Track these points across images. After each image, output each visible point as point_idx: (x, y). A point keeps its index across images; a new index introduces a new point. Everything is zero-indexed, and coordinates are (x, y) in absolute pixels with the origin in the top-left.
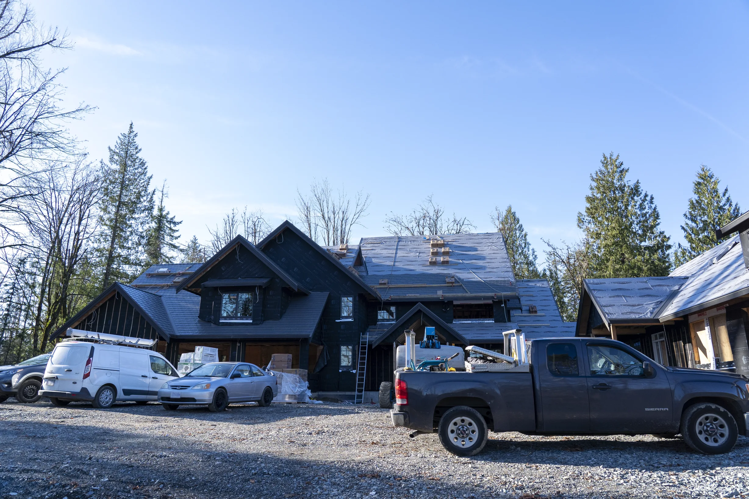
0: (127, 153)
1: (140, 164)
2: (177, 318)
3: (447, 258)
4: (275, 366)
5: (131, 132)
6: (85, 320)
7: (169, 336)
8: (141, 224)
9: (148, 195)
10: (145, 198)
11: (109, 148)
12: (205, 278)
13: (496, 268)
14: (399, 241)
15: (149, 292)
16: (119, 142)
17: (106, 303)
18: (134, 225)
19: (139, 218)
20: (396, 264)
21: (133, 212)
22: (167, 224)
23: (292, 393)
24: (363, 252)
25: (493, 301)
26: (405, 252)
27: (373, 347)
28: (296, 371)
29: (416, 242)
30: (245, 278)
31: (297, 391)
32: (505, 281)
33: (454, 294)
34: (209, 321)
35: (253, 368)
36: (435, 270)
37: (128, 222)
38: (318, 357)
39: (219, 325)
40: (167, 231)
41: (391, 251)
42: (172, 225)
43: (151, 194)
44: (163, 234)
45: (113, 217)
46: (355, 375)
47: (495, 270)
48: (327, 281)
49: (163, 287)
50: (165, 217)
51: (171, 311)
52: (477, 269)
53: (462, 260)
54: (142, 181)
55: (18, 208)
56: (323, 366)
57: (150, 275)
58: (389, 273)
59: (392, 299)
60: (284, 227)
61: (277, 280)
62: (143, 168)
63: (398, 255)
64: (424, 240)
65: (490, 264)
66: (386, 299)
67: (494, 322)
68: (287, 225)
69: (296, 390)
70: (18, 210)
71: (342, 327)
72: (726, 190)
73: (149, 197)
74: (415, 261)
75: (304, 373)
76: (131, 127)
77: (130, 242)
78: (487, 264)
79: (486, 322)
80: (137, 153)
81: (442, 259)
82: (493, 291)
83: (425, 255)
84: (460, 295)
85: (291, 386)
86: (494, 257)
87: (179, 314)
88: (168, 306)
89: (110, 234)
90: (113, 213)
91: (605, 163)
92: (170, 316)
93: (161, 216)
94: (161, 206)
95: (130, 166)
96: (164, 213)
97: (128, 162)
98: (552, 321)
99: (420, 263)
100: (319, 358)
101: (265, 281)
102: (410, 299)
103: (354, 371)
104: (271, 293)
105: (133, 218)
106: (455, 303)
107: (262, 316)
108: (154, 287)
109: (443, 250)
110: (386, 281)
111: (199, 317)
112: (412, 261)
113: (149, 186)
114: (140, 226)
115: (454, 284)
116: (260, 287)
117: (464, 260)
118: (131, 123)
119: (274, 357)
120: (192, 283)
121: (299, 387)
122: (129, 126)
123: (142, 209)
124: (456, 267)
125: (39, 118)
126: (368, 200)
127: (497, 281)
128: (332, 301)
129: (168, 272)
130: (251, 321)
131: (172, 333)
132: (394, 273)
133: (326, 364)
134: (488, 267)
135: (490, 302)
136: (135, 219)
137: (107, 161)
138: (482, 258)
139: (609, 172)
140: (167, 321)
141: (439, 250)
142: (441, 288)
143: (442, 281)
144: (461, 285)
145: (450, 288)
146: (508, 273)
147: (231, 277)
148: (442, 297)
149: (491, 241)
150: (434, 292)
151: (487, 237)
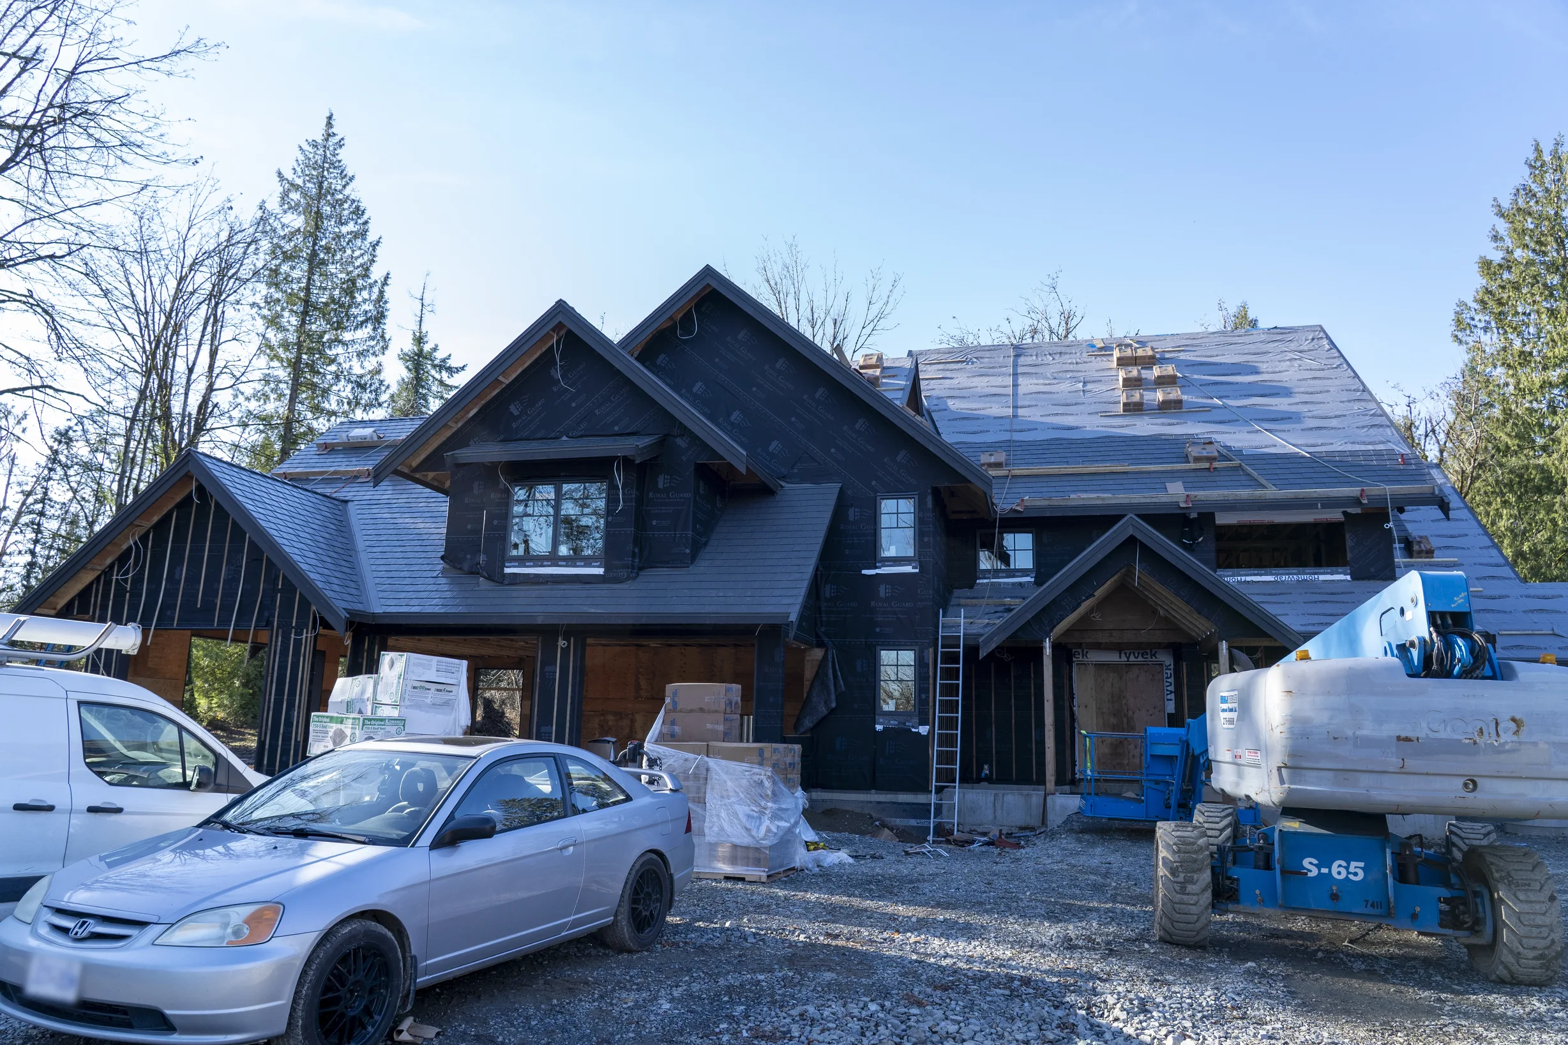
0: (321, 187)
1: (353, 213)
2: (383, 562)
3: (1175, 393)
4: (677, 729)
5: (329, 135)
6: (111, 566)
7: (344, 614)
8: (358, 355)
9: (371, 286)
10: (365, 294)
11: (280, 174)
12: (458, 440)
13: (1336, 417)
14: (1017, 356)
15: (319, 491)
16: (301, 158)
17: (168, 516)
18: (341, 359)
19: (353, 341)
20: (1021, 412)
21: (339, 326)
22: (433, 372)
23: (746, 841)
24: (923, 385)
25: (1345, 513)
26: (1042, 381)
27: (982, 654)
28: (761, 751)
29: (1068, 356)
30: (581, 436)
31: (766, 830)
32: (1378, 454)
33: (1225, 492)
34: (474, 572)
35: (575, 770)
36: (1144, 427)
37: (328, 352)
38: (807, 684)
39: (502, 583)
40: (434, 388)
41: (999, 381)
42: (445, 375)
43: (379, 284)
44: (424, 395)
45: (292, 338)
46: (925, 740)
47: (1334, 423)
48: (833, 450)
49: (356, 477)
50: (429, 356)
51: (367, 543)
52: (1274, 420)
53: (1219, 398)
54: (357, 253)
55: (31, 296)
56: (823, 710)
57: (326, 446)
58: (1006, 436)
59: (1026, 508)
60: (700, 287)
61: (681, 442)
62: (360, 221)
63: (1021, 390)
64: (1091, 349)
65: (1311, 407)
66: (1009, 507)
67: (1348, 578)
68: (709, 281)
69: (763, 829)
70: (31, 301)
71: (883, 591)
73: (376, 290)
74: (1076, 404)
75: (789, 760)
76: (329, 124)
77: (333, 399)
78: (1304, 408)
79: (1322, 577)
80: (344, 187)
81: (1160, 396)
82: (1350, 483)
83: (1104, 388)
84: (1244, 493)
85: (742, 810)
86: (1319, 389)
87: (388, 549)
88: (363, 527)
89: (286, 378)
90: (292, 329)
91: (1537, 167)
92: (363, 557)
93: (420, 353)
94: (420, 333)
95: (329, 218)
96: (427, 348)
97: (325, 208)
98: (1485, 578)
99: (1093, 409)
100: (812, 685)
101: (643, 442)
102: (1085, 507)
103: (924, 730)
104: (662, 482)
105: (340, 342)
106: (1222, 519)
107: (634, 555)
108: (333, 479)
109: (1156, 371)
110: (1001, 457)
111: (442, 558)
112: (1067, 405)
113: (375, 265)
114: (355, 359)
115: (1216, 464)
116: (627, 462)
117: (1227, 397)
118: (328, 115)
119: (675, 694)
120: (423, 457)
121: (775, 817)
122: (325, 122)
123: (360, 319)
124: (1205, 416)
125: (81, 69)
126: (895, 291)
127: (1353, 454)
128: (851, 512)
129: (376, 439)
130: (600, 571)
131: (359, 607)
132: (1017, 437)
133: (834, 705)
134: (1309, 414)
135: (1336, 515)
136: (344, 344)
137: (273, 205)
138: (1286, 392)
139: (1547, 190)
140: (348, 570)
141: (1146, 374)
142: (1175, 475)
143: (1174, 455)
144: (1241, 465)
145: (1206, 474)
146: (1381, 429)
147: (539, 435)
148: (1186, 502)
149: (1294, 348)
150: (1156, 486)
151: (1279, 337)
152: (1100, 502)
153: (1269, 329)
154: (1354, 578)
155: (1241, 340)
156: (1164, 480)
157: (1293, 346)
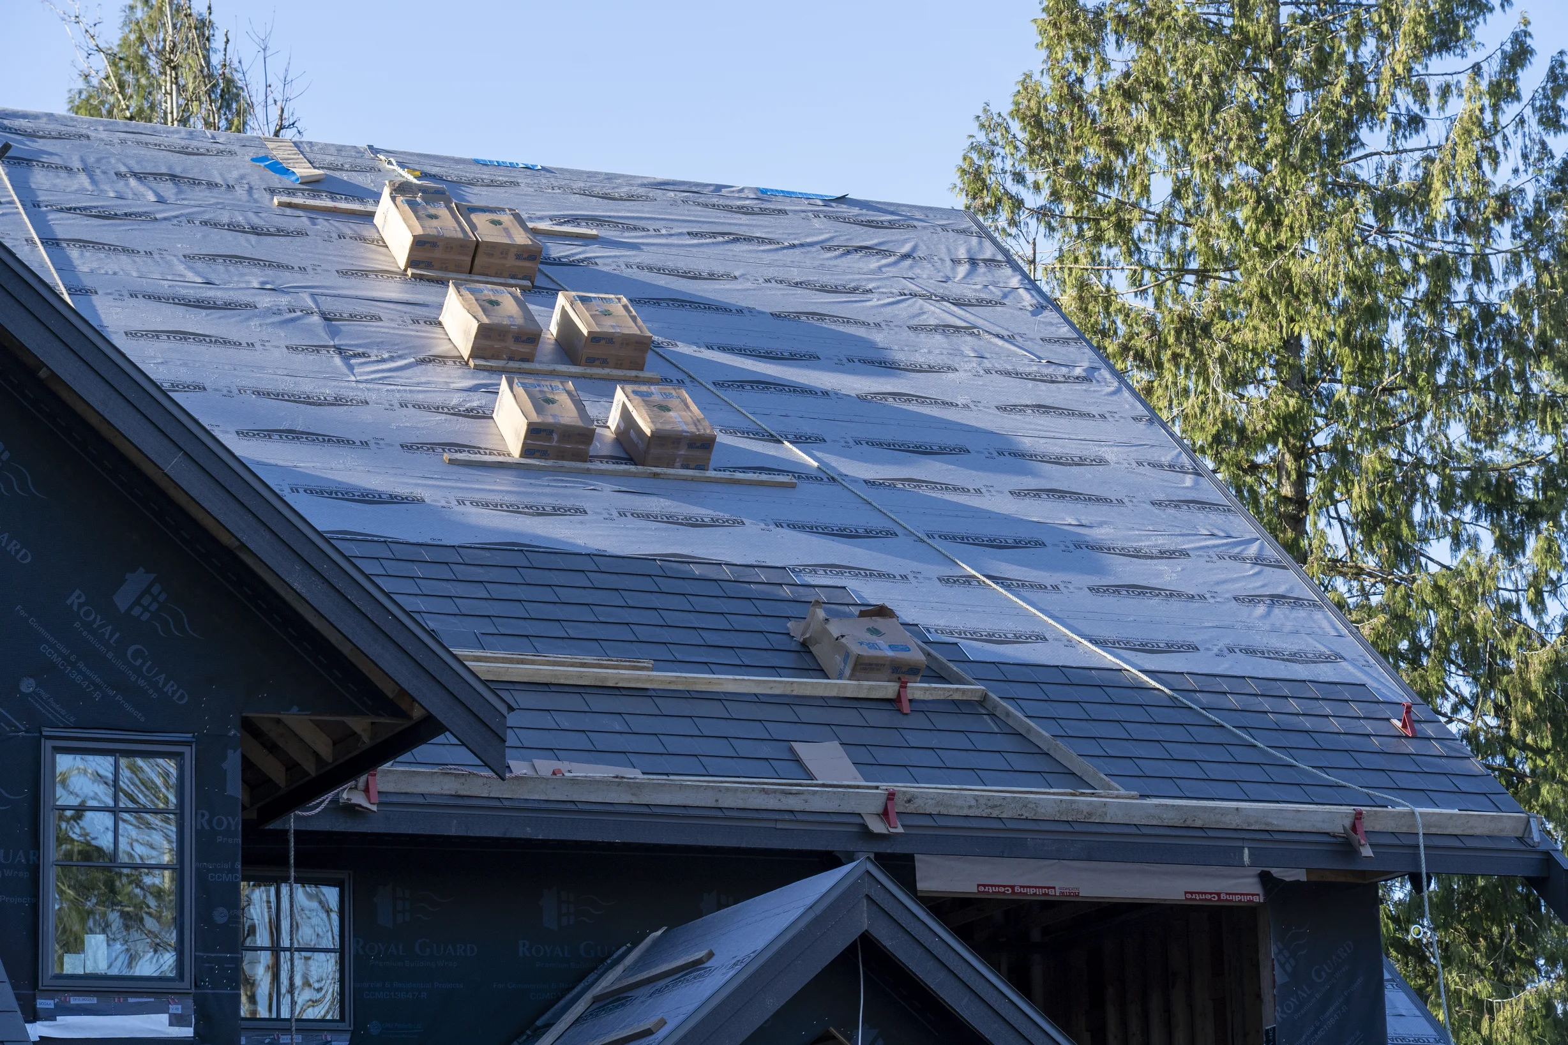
32: (1329, 693)
109: (573, 311)
115: (912, 688)
124: (787, 504)
135: (1243, 884)
142: (805, 713)
143: (758, 641)
144: (985, 697)
146: (1301, 613)
148: (885, 815)
149: (932, 286)
150: (765, 750)
151: (873, 238)
152: (625, 798)
153: (828, 201)
155: (759, 226)
156: (777, 731)
157: (926, 276)
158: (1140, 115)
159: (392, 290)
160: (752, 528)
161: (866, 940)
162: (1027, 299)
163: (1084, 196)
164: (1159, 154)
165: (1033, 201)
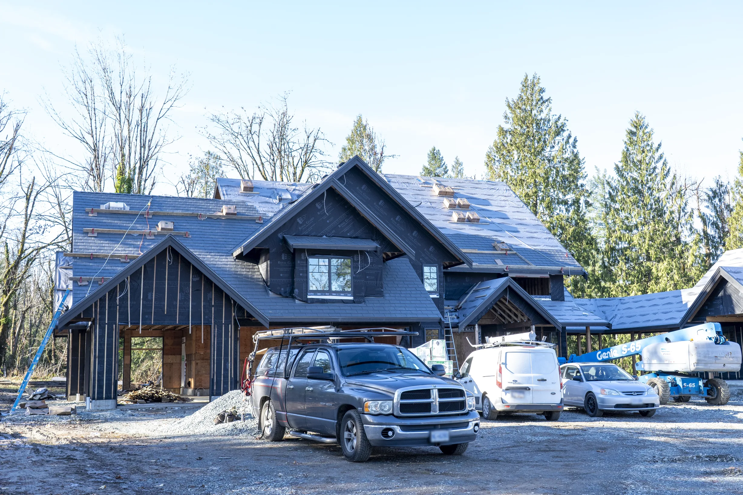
3: (476, 215)
7: (268, 319)
25: (550, 275)
27: (460, 331)
29: (412, 185)
30: (333, 236)
33: (518, 266)
39: (307, 303)
57: (93, 211)
67: (550, 300)
72: (660, 145)
79: (543, 299)
84: (525, 267)
86: (522, 218)
99: (443, 218)
115: (508, 252)
117: (490, 217)
124: (489, 227)
127: (550, 251)
129: (128, 209)
130: (352, 298)
135: (547, 276)
141: (456, 201)
142: (495, 256)
143: (489, 246)
144: (516, 253)
145: (504, 256)
146: (552, 240)
147: (313, 234)
148: (507, 269)
149: (502, 194)
150: (491, 260)
151: (493, 187)
154: (552, 300)
155: (479, 186)
156: (493, 258)
157: (501, 193)
158: (513, 148)
159: (436, 198)
160: (485, 231)
161: (509, 286)
162: (514, 195)
163: (504, 158)
164: (515, 152)
165: (496, 159)
